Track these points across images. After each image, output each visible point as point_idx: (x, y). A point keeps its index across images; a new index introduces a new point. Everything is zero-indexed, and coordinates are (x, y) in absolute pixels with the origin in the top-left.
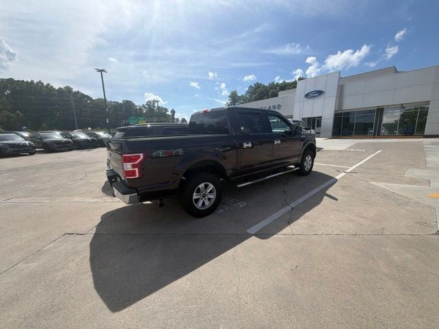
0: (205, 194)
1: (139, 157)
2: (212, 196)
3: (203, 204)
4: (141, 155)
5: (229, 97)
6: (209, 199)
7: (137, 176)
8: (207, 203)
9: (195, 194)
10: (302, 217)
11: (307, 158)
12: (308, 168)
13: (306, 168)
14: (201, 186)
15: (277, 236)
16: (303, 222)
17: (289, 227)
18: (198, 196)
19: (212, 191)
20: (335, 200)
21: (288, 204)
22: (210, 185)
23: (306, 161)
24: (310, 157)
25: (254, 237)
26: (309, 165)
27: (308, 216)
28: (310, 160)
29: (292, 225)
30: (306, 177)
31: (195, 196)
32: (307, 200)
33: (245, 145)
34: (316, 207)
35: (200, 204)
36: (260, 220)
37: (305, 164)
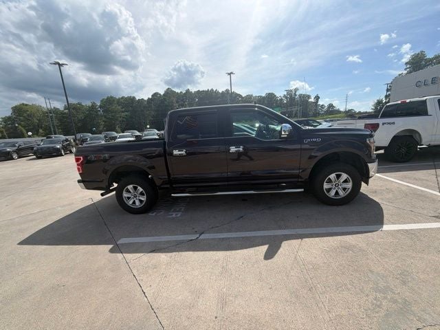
0: (135, 196)
1: (80, 159)
3: (134, 202)
4: (82, 158)
6: (141, 201)
7: (81, 172)
8: (137, 203)
9: (124, 192)
10: (175, 253)
11: (332, 176)
12: (337, 193)
13: (333, 193)
14: (130, 187)
15: (119, 256)
16: (163, 257)
17: (142, 254)
18: (129, 195)
19: (142, 194)
20: (263, 257)
21: (203, 233)
22: (139, 188)
23: (330, 181)
24: (344, 176)
25: (111, 246)
26: (344, 189)
27: (181, 256)
28: (346, 181)
29: (149, 254)
30: (325, 208)
31: (125, 195)
32: (234, 238)
33: (176, 152)
34: (215, 252)
35: (131, 202)
36: (147, 236)
37: (326, 186)
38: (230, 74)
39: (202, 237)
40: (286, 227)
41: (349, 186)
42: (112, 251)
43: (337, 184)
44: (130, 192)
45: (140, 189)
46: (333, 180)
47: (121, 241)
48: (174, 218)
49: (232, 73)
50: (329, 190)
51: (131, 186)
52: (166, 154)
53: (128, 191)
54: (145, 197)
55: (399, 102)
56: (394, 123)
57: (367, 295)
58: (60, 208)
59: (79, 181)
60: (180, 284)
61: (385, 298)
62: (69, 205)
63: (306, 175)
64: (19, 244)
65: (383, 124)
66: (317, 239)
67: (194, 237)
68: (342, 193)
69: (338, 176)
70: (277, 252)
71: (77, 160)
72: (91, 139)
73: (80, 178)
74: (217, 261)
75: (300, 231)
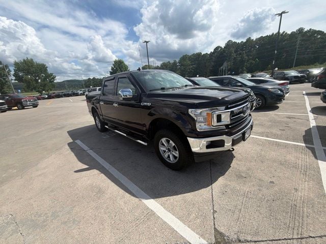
18: (97, 122)
20: (76, 170)
21: (92, 149)
38: (281, 15)
43: (169, 148)
50: (165, 151)
54: (100, 124)
57: (49, 210)
61: (47, 217)
66: (105, 178)
67: (85, 147)
68: (172, 159)
69: (169, 142)
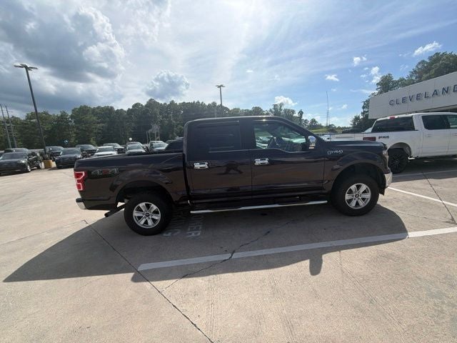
0: (147, 214)
1: (82, 174)
2: (157, 217)
3: (146, 223)
4: (83, 173)
5: (377, 84)
6: (154, 220)
7: (82, 189)
8: (150, 222)
9: (135, 211)
10: (211, 277)
11: (353, 187)
12: (357, 204)
13: (353, 204)
14: (142, 205)
15: (147, 284)
16: (200, 282)
17: (174, 281)
18: (140, 215)
19: (155, 212)
20: (309, 273)
21: (234, 252)
22: (153, 205)
23: (351, 192)
24: (364, 187)
25: (131, 275)
26: (364, 199)
27: (220, 279)
28: (365, 192)
29: (183, 280)
30: (348, 219)
31: (136, 214)
32: (270, 255)
33: (197, 166)
34: (256, 272)
35: (142, 222)
36: (172, 259)
37: (347, 197)
38: (220, 87)
39: (235, 256)
40: (320, 240)
41: (368, 196)
42: (134, 279)
43: (357, 194)
44: (141, 211)
45: (154, 207)
46: (354, 191)
47: (142, 268)
48: (194, 238)
49: (222, 86)
50: (350, 201)
51: (144, 204)
52: (186, 168)
53: (139, 210)
54: (160, 215)
55: (388, 118)
56: (388, 137)
57: (426, 302)
58: (46, 234)
59: (78, 201)
60: (233, 310)
61: (443, 303)
62: (58, 229)
63: (328, 187)
64: (5, 281)
65: (380, 138)
66: (354, 250)
68: (362, 204)
69: (358, 187)
70: (321, 266)
71: (77, 176)
72: (64, 153)
73: (79, 197)
74: (262, 281)
75: (335, 243)
